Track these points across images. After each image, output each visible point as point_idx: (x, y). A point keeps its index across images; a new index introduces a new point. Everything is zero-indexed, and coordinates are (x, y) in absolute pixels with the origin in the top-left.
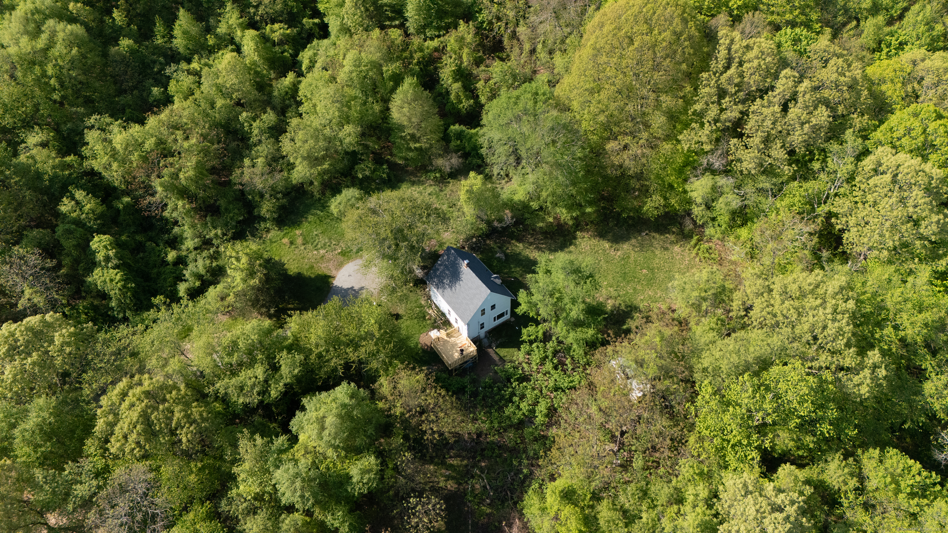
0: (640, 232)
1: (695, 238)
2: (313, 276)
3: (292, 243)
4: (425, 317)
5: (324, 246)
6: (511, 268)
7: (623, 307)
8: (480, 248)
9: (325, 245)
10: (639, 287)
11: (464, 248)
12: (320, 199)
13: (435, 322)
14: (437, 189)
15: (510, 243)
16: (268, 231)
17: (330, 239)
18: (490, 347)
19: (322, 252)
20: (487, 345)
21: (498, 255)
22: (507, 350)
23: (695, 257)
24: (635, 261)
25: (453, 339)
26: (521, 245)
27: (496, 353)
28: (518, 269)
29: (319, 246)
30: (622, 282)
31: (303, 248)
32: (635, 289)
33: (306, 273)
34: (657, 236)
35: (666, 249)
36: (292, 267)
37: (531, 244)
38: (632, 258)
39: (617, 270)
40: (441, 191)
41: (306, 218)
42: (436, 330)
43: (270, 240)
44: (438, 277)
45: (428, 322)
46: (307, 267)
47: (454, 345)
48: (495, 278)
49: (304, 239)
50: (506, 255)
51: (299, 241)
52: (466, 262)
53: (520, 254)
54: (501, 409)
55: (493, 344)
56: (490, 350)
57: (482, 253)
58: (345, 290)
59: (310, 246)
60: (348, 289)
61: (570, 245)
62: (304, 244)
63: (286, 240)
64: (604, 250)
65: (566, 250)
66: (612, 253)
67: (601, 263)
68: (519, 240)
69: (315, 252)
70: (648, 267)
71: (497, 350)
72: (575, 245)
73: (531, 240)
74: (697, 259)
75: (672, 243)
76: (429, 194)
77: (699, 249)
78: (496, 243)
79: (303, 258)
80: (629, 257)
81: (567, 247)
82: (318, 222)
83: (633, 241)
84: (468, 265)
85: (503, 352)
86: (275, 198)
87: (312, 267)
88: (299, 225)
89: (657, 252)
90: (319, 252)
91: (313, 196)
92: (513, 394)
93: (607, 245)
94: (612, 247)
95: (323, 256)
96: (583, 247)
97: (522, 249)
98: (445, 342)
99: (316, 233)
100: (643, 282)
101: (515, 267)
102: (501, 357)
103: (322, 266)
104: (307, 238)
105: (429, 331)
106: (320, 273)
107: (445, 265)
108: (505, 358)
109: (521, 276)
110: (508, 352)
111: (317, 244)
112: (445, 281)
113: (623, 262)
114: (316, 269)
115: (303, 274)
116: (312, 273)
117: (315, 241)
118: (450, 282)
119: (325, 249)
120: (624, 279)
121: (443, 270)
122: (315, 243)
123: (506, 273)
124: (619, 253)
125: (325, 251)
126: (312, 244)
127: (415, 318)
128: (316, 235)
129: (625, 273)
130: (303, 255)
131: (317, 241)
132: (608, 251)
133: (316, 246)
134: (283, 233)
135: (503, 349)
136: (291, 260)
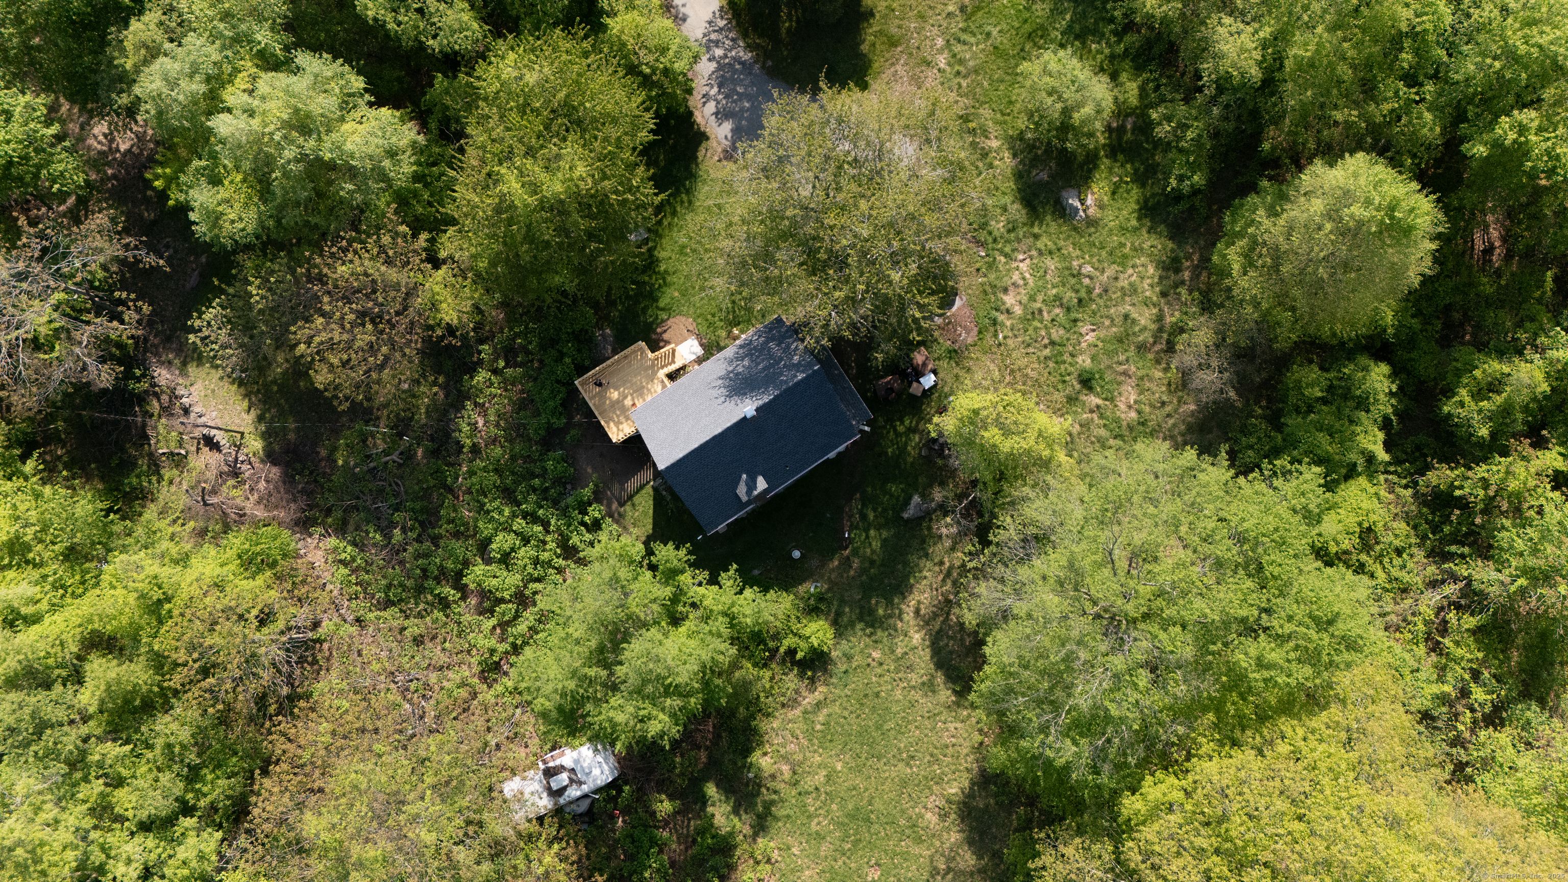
2: (865, 48)
5: (955, 59)
6: (878, 528)
7: (766, 795)
9: (961, 62)
10: (825, 848)
14: (1145, 337)
17: (976, 72)
19: (942, 61)
21: (916, 499)
22: (651, 512)
27: (642, 487)
28: (877, 546)
29: (958, 48)
30: (842, 807)
32: (820, 837)
33: (870, 33)
38: (916, 850)
39: (878, 805)
46: (894, 30)
47: (640, 390)
52: (752, 412)
53: (927, 555)
56: (649, 474)
59: (958, 24)
64: (939, 781)
65: (940, 679)
66: (934, 801)
67: (901, 765)
69: (940, 42)
71: (648, 490)
76: (1126, 317)
79: (922, 17)
80: (919, 841)
82: (1027, 28)
83: (968, 860)
85: (644, 502)
87: (893, 43)
90: (940, 51)
93: (953, 790)
94: (949, 802)
95: (928, 64)
96: (951, 726)
97: (941, 563)
98: (653, 368)
99: (995, 33)
100: (840, 863)
101: (885, 542)
102: (631, 497)
103: (899, 67)
104: (980, 14)
105: (699, 337)
106: (876, 65)
107: (781, 359)
108: (628, 507)
109: (855, 552)
110: (645, 513)
111: (965, 43)
112: (746, 363)
113: (903, 822)
114: (887, 55)
115: (871, 26)
116: (873, 45)
117: (974, 35)
118: (737, 374)
119: (949, 64)
120: (852, 817)
121: (771, 356)
122: (964, 37)
123: (864, 517)
124: (931, 818)
125: (942, 66)
126: (963, 30)
127: (734, 302)
128: (988, 34)
129: (868, 820)
130: (931, 13)
131: (973, 40)
132: (935, 788)
133: (958, 40)
135: (651, 502)
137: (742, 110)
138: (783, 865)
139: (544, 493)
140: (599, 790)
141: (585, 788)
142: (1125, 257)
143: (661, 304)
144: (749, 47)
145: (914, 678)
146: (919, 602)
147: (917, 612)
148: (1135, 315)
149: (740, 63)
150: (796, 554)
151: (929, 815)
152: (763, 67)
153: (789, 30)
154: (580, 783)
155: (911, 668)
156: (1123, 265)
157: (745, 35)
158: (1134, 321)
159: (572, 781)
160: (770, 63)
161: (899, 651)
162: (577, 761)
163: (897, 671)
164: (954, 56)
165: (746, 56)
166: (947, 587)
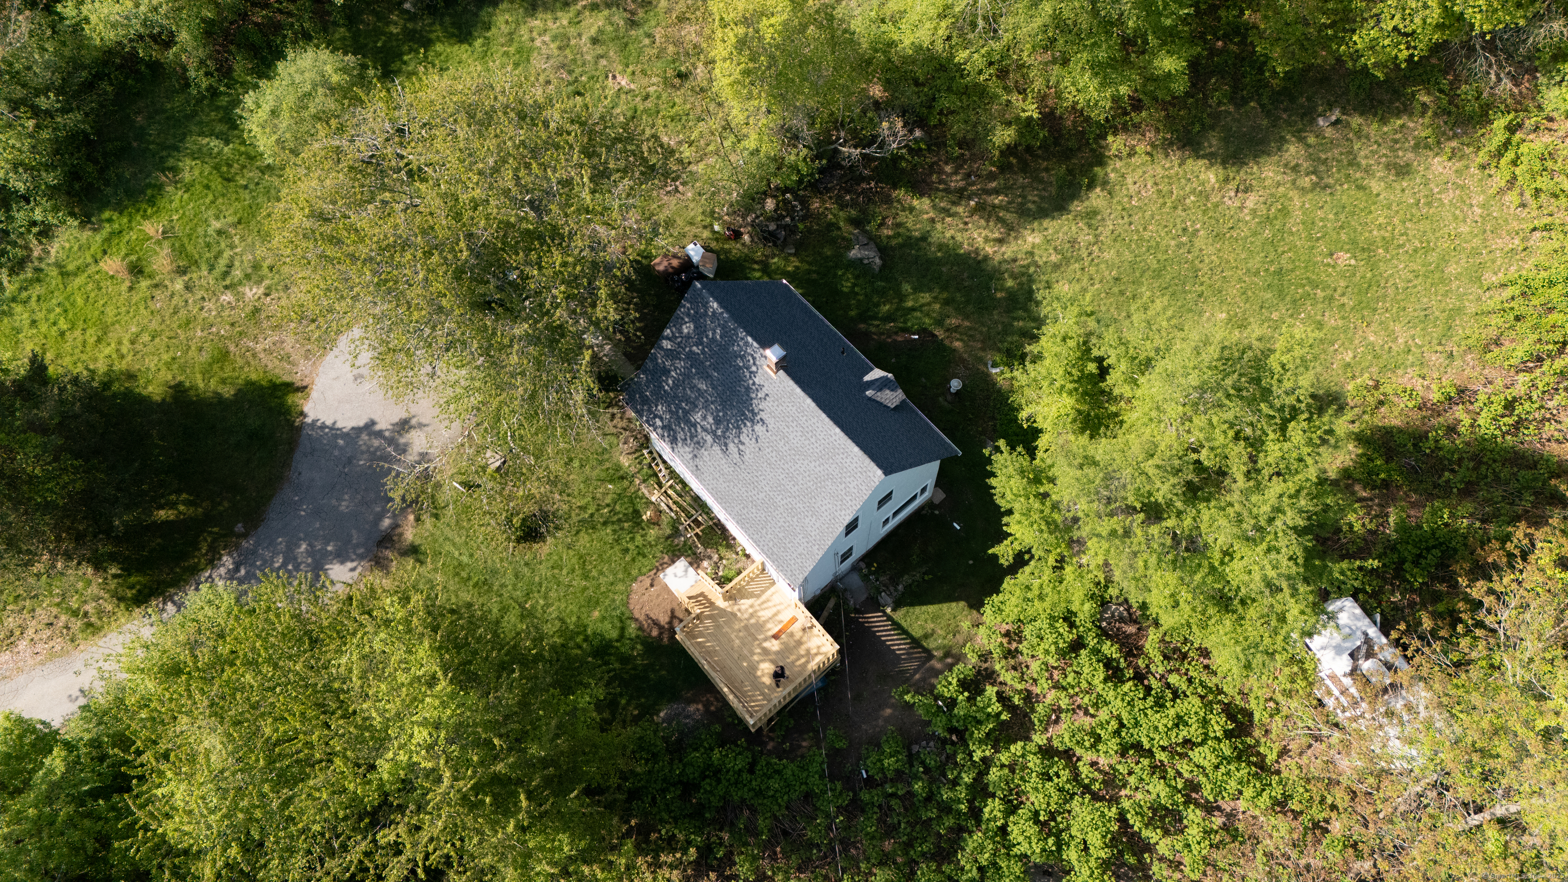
0: (1309, 116)
1: (1500, 123)
2: (228, 392)
3: (137, 270)
4: (637, 514)
6: (902, 298)
8: (791, 230)
9: (256, 267)
10: (1333, 320)
11: (737, 235)
12: (213, 92)
13: (676, 533)
14: (619, 19)
15: (888, 200)
16: (46, 232)
18: (875, 605)
19: (252, 292)
20: (863, 597)
21: (854, 253)
22: (931, 608)
23: (1501, 192)
24: (1309, 224)
25: (745, 604)
26: (922, 204)
27: (897, 626)
28: (926, 297)
29: (237, 273)
31: (179, 285)
32: (1320, 328)
33: (206, 385)
34: (1373, 129)
35: (1403, 171)
36: (151, 363)
37: (960, 195)
38: (1297, 215)
39: (1255, 262)
40: (633, 23)
41: (175, 170)
42: (681, 564)
43: (59, 265)
44: (671, 399)
45: (653, 533)
46: (205, 357)
47: (753, 630)
48: (881, 384)
49: (180, 251)
50: (883, 250)
51: (162, 261)
52: (772, 355)
53: (924, 238)
55: (884, 597)
56: (875, 619)
57: (800, 248)
58: (345, 436)
59: (202, 276)
60: (358, 430)
61: (1091, 186)
62: (181, 271)
63: (112, 264)
64: (1204, 195)
65: (1077, 206)
66: (1231, 202)
67: (1199, 243)
68: (920, 187)
69: (227, 297)
70: (1354, 242)
71: (898, 616)
72: (1105, 183)
73: (957, 182)
74: (1512, 197)
75: (1420, 146)
76: (595, 41)
77: (1514, 163)
78: (843, 206)
79: (187, 324)
80: (1285, 212)
81: (1074, 196)
82: (217, 184)
83: (1293, 151)
84: (781, 365)
85: (919, 620)
86: (36, 111)
87: (223, 356)
88: (152, 202)
89: (1375, 186)
90: (240, 297)
91: (187, 84)
92: (981, 793)
93: (1211, 176)
94: (1227, 180)
95: (256, 311)
96: (1133, 189)
97: (932, 221)
98: (717, 614)
99: (216, 225)
100: (1345, 300)
101: (916, 290)
102: (915, 643)
103: (259, 347)
104: (189, 248)
105: (661, 567)
106: (254, 377)
107: (691, 356)
108: (931, 644)
109: (939, 323)
110: (935, 618)
111: (230, 266)
112: (697, 417)
113: (1267, 233)
114: (240, 362)
115: (194, 387)
116: (223, 381)
117: (219, 254)
118: (718, 421)
119: (259, 283)
120: (1281, 295)
121: (687, 376)
122: (222, 262)
123: (889, 318)
124: (1252, 200)
125: (261, 290)
126: (212, 268)
127: (605, 524)
128: (220, 232)
129: (1279, 272)
130: (183, 313)
131: (227, 254)
132: (1214, 199)
133: (226, 274)
134: (99, 238)
135: (917, 610)
136: (146, 338)
137: (310, 553)
138: (1375, 370)
139: (936, 776)
140: (1369, 613)
141: (1373, 632)
142: (519, 51)
143: (614, 634)
144: (213, 561)
145: (1085, 238)
146: (987, 240)
147: (1000, 241)
148: (593, 31)
149: (237, 569)
150: (955, 384)
151: (1250, 204)
152: (245, 536)
153: (188, 503)
154: (1368, 640)
155: (1073, 242)
156: (531, 50)
157: (195, 571)
158: (600, 31)
159: (1370, 655)
160: (239, 528)
161: (1054, 258)
162: (1338, 650)
163: (1079, 259)
164: (248, 277)
165: (227, 561)
166: (960, 209)
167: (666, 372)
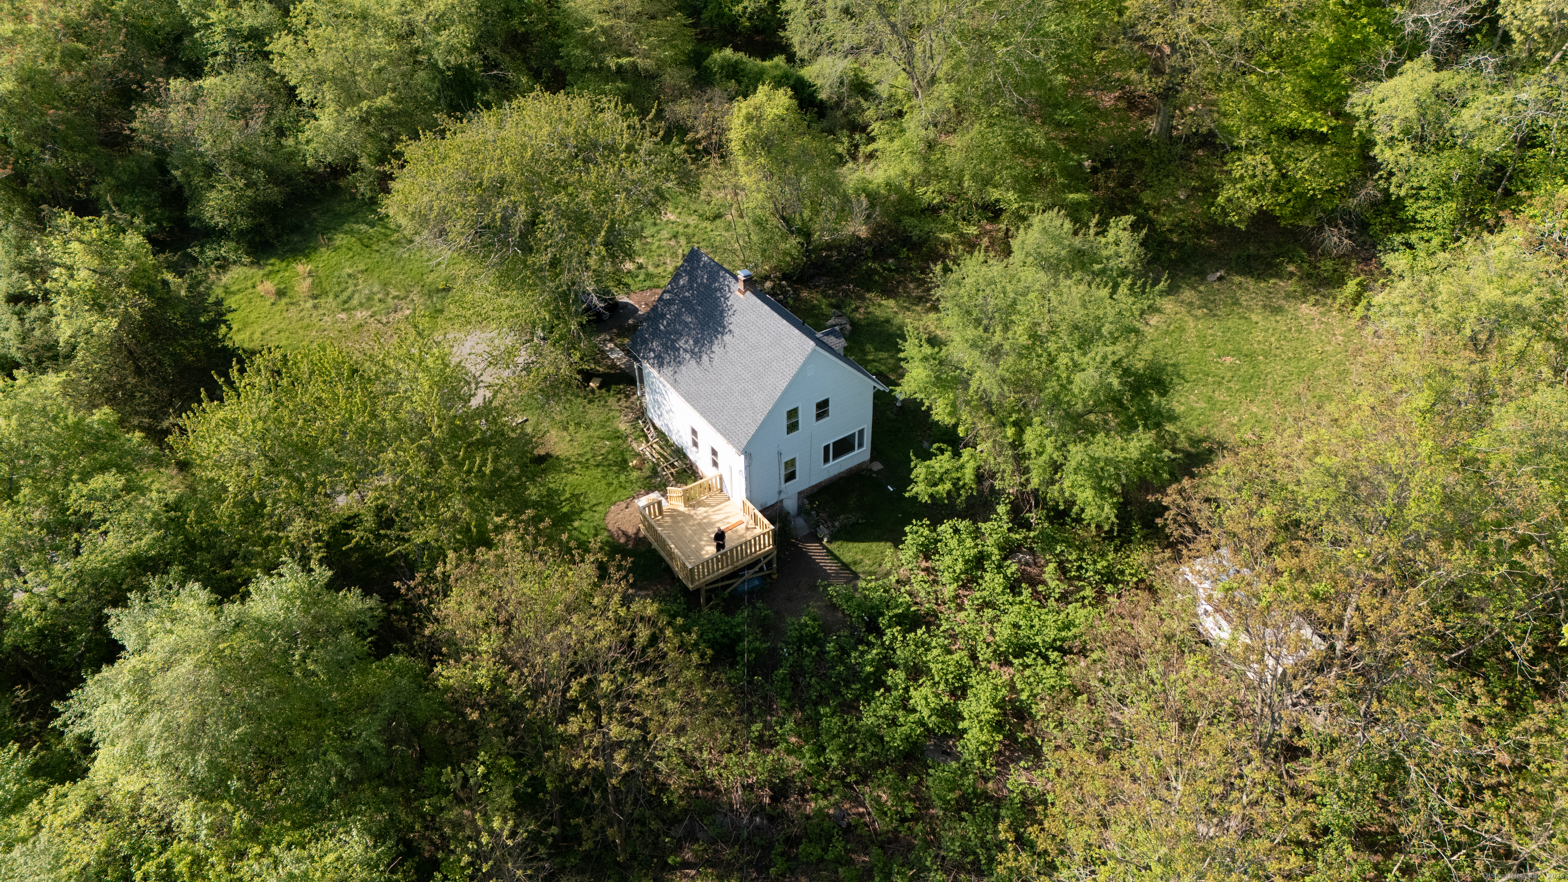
0: (1202, 275)
1: (1352, 283)
3: (281, 293)
4: (625, 461)
5: (365, 303)
6: (865, 351)
9: (369, 299)
10: (1221, 396)
15: (863, 298)
16: (224, 265)
17: (386, 285)
18: (814, 536)
19: (361, 314)
20: (805, 532)
21: (831, 322)
22: (863, 545)
23: (1359, 329)
24: (1201, 337)
25: (701, 510)
26: (891, 303)
27: (830, 552)
28: (885, 355)
29: (355, 302)
31: (309, 304)
34: (1250, 283)
35: (1277, 310)
37: (919, 299)
38: (1192, 331)
41: (330, 239)
42: (655, 493)
43: (226, 288)
44: (663, 335)
45: (635, 474)
47: (704, 526)
49: (317, 285)
50: (855, 324)
51: (303, 286)
53: (888, 321)
54: (850, 708)
55: (823, 531)
56: (813, 549)
59: (329, 302)
62: (314, 297)
63: (267, 288)
68: (889, 292)
69: (343, 316)
70: (1238, 351)
71: (833, 547)
73: (918, 292)
74: (1367, 331)
75: (1288, 296)
77: (1367, 308)
78: (825, 296)
79: (307, 327)
80: (1181, 329)
82: (358, 247)
83: (1188, 294)
84: (746, 286)
85: (849, 551)
88: (307, 255)
89: (1254, 318)
90: (351, 316)
92: (886, 663)
95: (360, 326)
97: (896, 312)
98: (677, 515)
99: (349, 271)
100: (1231, 385)
101: (876, 350)
102: (845, 566)
104: (325, 283)
105: (636, 496)
108: (859, 569)
110: (865, 552)
111: (351, 297)
112: (684, 341)
117: (345, 289)
118: (696, 342)
119: (368, 309)
121: (679, 315)
122: (344, 296)
125: (369, 314)
126: (337, 296)
128: (349, 276)
130: (306, 321)
131: (351, 289)
133: (345, 302)
134: (261, 272)
135: (850, 545)
136: (274, 332)
164: (361, 304)
166: (919, 308)
167: (663, 316)
